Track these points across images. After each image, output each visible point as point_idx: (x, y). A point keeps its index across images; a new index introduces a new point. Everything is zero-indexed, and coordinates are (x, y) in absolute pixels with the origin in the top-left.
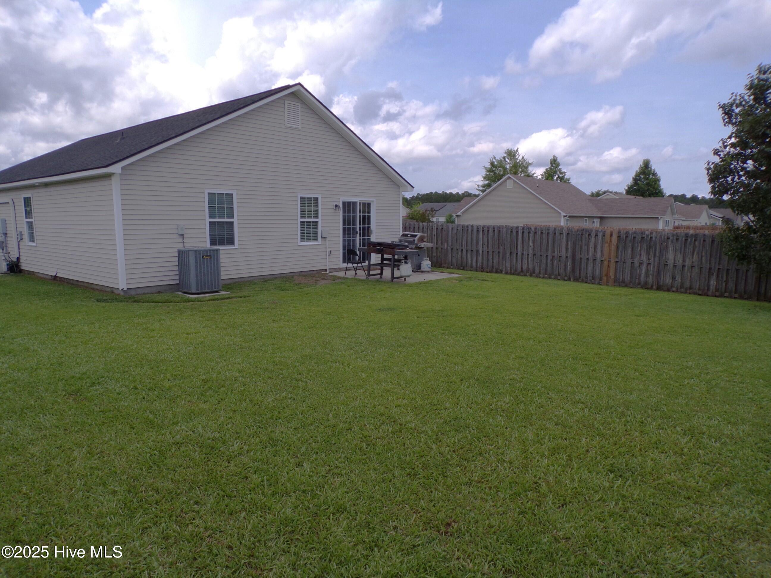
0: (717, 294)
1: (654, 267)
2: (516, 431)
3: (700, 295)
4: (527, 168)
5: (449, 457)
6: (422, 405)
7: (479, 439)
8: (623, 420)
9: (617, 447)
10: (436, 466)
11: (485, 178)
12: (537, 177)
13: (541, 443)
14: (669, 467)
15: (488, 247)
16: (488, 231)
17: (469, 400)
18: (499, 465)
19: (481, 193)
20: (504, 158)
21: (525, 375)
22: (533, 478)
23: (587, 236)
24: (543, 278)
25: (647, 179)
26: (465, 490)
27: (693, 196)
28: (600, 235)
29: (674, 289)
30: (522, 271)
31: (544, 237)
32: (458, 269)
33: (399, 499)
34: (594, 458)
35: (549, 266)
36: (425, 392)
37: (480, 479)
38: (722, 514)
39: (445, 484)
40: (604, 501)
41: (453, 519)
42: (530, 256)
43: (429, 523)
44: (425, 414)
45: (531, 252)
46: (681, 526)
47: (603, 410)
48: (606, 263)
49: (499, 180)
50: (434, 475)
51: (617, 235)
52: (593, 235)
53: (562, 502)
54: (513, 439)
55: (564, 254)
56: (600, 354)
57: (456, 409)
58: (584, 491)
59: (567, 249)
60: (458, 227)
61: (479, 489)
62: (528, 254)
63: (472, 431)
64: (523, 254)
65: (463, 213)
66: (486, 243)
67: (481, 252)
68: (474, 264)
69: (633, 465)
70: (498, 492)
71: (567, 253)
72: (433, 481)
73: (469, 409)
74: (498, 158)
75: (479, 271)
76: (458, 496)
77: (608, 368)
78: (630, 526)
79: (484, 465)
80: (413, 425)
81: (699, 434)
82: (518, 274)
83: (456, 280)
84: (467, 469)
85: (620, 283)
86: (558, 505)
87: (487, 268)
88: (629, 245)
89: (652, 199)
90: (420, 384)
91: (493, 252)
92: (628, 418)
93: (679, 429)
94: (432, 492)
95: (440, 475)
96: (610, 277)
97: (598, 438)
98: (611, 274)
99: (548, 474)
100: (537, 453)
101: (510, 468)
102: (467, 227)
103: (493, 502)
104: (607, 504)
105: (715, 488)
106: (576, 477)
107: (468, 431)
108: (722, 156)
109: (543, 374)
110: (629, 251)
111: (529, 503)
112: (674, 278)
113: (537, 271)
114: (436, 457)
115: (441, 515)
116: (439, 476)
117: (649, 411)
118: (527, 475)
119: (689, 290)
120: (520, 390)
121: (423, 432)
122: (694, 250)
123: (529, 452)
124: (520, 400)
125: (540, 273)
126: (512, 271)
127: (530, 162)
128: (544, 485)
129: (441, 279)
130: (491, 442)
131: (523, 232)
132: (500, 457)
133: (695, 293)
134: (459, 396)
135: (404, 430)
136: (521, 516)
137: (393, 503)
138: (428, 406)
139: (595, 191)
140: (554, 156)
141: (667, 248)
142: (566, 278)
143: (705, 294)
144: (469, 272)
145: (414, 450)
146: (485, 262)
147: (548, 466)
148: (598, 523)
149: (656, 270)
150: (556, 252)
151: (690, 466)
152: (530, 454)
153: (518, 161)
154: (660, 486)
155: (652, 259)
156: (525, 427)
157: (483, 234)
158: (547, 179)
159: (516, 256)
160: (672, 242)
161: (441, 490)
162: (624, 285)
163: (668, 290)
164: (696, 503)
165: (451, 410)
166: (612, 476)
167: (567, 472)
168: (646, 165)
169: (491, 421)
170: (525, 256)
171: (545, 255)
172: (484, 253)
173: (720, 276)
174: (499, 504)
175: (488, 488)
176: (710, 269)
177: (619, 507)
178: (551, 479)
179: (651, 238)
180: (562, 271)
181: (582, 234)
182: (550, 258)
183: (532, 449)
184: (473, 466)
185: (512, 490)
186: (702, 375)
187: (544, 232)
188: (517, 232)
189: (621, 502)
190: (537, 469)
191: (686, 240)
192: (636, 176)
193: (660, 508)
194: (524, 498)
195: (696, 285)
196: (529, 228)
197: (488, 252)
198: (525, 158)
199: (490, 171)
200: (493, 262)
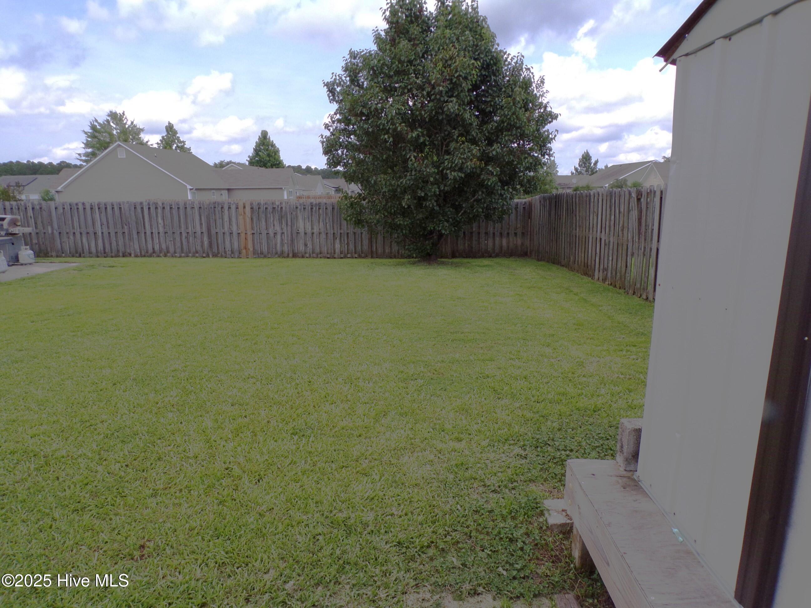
0: (342, 256)
1: (288, 236)
2: (193, 423)
3: (328, 258)
4: (138, 134)
5: (123, 474)
6: (69, 426)
7: (153, 444)
8: (293, 384)
9: (294, 409)
10: (109, 489)
11: (87, 145)
12: (152, 145)
13: (222, 428)
14: (340, 414)
15: (108, 227)
16: (106, 208)
17: (129, 405)
18: (184, 463)
19: (84, 164)
20: (108, 121)
21: (187, 363)
22: (223, 465)
23: (220, 209)
24: (180, 257)
25: (267, 150)
26: (152, 502)
27: (307, 167)
28: (233, 207)
29: (307, 255)
30: (154, 252)
31: (175, 212)
32: (73, 256)
33: (69, 543)
34: (276, 427)
35: (185, 243)
36: (69, 410)
37: (167, 486)
38: (387, 440)
39: (125, 505)
40: (295, 463)
41: (146, 538)
42: (162, 234)
43: (118, 555)
44: (77, 435)
45: (161, 230)
46: (360, 462)
47: (274, 379)
48: (243, 235)
49: (106, 148)
50: (109, 499)
51: (250, 207)
52: (226, 207)
53: (257, 477)
54: (192, 432)
55: (199, 229)
56: (258, 327)
57: (116, 419)
58: (275, 460)
59: (201, 224)
60: (64, 205)
61: (169, 496)
62: (159, 233)
63: (143, 437)
64: (152, 233)
65: (65, 187)
66: (105, 223)
67: (100, 234)
68: (93, 250)
69: (312, 422)
70: (190, 491)
71: (201, 228)
72: (110, 507)
73: (132, 414)
74: (101, 121)
75: (102, 257)
76: (146, 512)
77: (268, 338)
78: (322, 477)
79: (167, 469)
80: (64, 453)
81: (356, 379)
82: (151, 256)
83: (74, 270)
84: (148, 479)
85: (259, 254)
86: (254, 482)
87: (111, 253)
88: (263, 216)
89: (274, 169)
90: (59, 402)
91: (116, 233)
92: (298, 381)
93: (340, 380)
94: (111, 519)
95: (117, 497)
96: (249, 249)
97: (275, 407)
98: (249, 247)
99: (238, 456)
100: (221, 438)
101: (196, 463)
102: (77, 204)
103: (188, 503)
104: (297, 465)
105: (377, 421)
106: (265, 450)
107: (138, 439)
108: (331, 130)
109: (207, 357)
110: (264, 223)
111: (225, 490)
112: (306, 245)
113: (172, 250)
114: (105, 479)
115: (132, 540)
116: (115, 499)
117: (313, 370)
118: (216, 464)
119: (319, 255)
120: (186, 379)
121: (80, 456)
122: (319, 218)
123: (212, 440)
124: (189, 390)
125: (175, 252)
126: (143, 253)
127: (141, 127)
128: (237, 468)
129: (52, 272)
130: (168, 443)
131: (149, 208)
132: (182, 455)
133: (325, 257)
134: (116, 404)
135: (53, 461)
136: (220, 506)
137: (63, 551)
138: (79, 425)
139: (217, 162)
140: (169, 123)
141: (297, 217)
142: (204, 256)
143: (332, 256)
144: (89, 259)
145: (74, 480)
146: (107, 246)
147: (236, 448)
148: (294, 484)
149: (289, 239)
150: (190, 229)
151: (355, 409)
152: (214, 442)
153: (127, 126)
154: (336, 434)
155: (285, 228)
156: (201, 416)
157: (100, 213)
158: (165, 148)
159: (145, 236)
160: (300, 210)
161: (123, 513)
162: (262, 256)
163: (303, 257)
164: (366, 438)
165: (110, 422)
166: (296, 437)
167: (255, 448)
168: (264, 135)
169: (162, 420)
170: (156, 235)
171: (179, 233)
172: (105, 235)
173: (343, 239)
174: (195, 502)
175: (178, 492)
176: (334, 233)
177: (308, 464)
178: (241, 460)
179: (281, 208)
180: (199, 248)
181: (215, 207)
182: (184, 235)
183: (215, 436)
184: (155, 475)
185: (204, 484)
186: (347, 329)
187: (173, 207)
188: (142, 208)
189: (309, 459)
190: (225, 454)
191: (312, 209)
192: (256, 146)
193: (342, 452)
194: (218, 487)
195: (325, 250)
196: (156, 204)
197: (109, 233)
198: (135, 123)
199: (93, 136)
200: (117, 245)
